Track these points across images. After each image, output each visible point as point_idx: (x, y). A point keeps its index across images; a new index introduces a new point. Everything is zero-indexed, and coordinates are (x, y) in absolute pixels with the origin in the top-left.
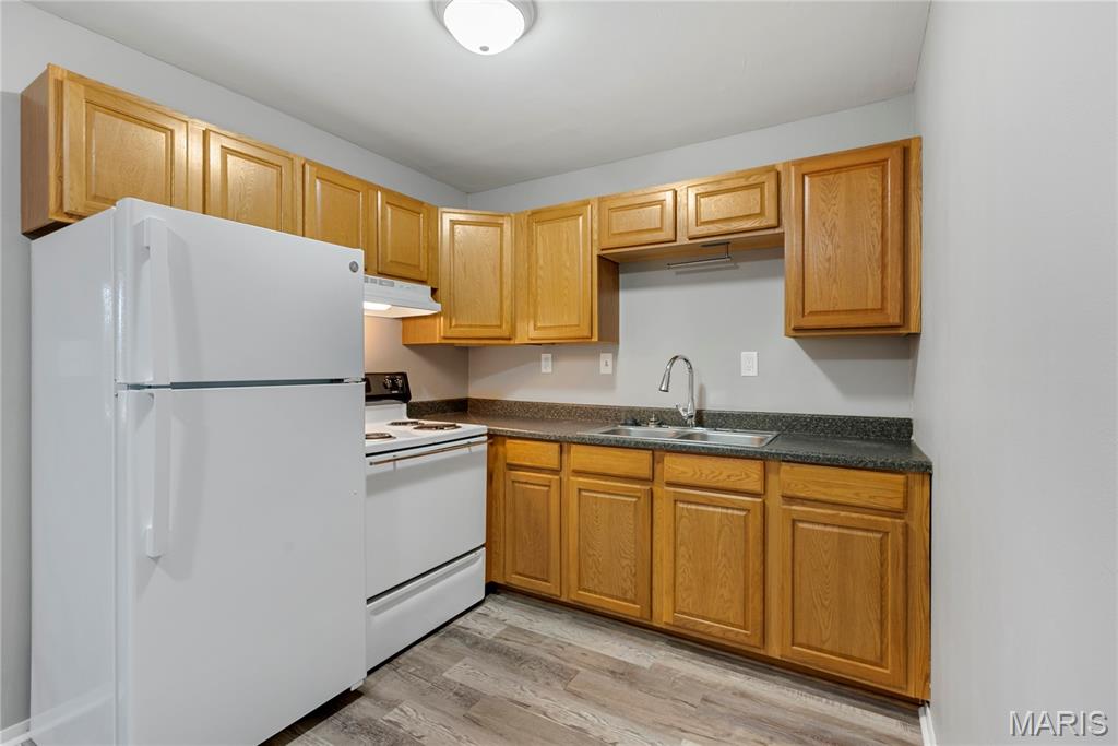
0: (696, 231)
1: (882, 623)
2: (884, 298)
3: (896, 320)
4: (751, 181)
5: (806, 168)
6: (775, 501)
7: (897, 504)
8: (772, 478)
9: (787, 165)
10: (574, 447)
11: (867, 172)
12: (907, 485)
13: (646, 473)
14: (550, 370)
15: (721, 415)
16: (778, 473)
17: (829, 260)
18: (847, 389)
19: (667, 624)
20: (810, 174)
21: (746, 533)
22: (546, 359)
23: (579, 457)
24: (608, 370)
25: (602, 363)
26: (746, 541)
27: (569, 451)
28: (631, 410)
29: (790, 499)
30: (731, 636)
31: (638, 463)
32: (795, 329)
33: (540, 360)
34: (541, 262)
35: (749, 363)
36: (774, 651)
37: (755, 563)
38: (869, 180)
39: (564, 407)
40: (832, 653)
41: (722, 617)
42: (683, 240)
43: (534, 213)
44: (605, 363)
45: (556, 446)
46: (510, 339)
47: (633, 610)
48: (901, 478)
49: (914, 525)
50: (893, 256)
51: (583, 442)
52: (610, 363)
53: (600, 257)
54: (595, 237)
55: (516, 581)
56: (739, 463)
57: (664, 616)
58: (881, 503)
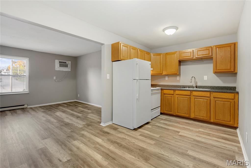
0: (196, 56)
1: (230, 116)
2: (231, 67)
3: (233, 71)
4: (207, 49)
5: (217, 47)
6: (212, 98)
7: (233, 98)
8: (212, 95)
9: (214, 46)
10: (176, 91)
11: (228, 47)
12: (234, 95)
13: (189, 94)
14: (167, 79)
15: (200, 86)
16: (213, 94)
17: (221, 61)
19: (193, 117)
20: (218, 48)
21: (207, 103)
22: (167, 77)
24: (179, 79)
25: (177, 78)
26: (207, 104)
27: (175, 91)
28: (183, 86)
29: (214, 98)
30: (205, 119)
31: (188, 93)
32: (215, 72)
33: (165, 77)
34: (168, 61)
35: (206, 78)
36: (212, 121)
37: (209, 107)
38: (229, 49)
39: (170, 85)
40: (222, 120)
41: (202, 115)
42: (194, 58)
43: (166, 53)
44: (178, 78)
45: (173, 91)
46: (162, 74)
47: (187, 116)
48: (234, 94)
49: (236, 101)
50: (233, 61)
51: (178, 90)
52: (179, 78)
53: (179, 60)
54: (178, 57)
55: (165, 112)
56: (206, 92)
57: (192, 116)
58: (230, 98)
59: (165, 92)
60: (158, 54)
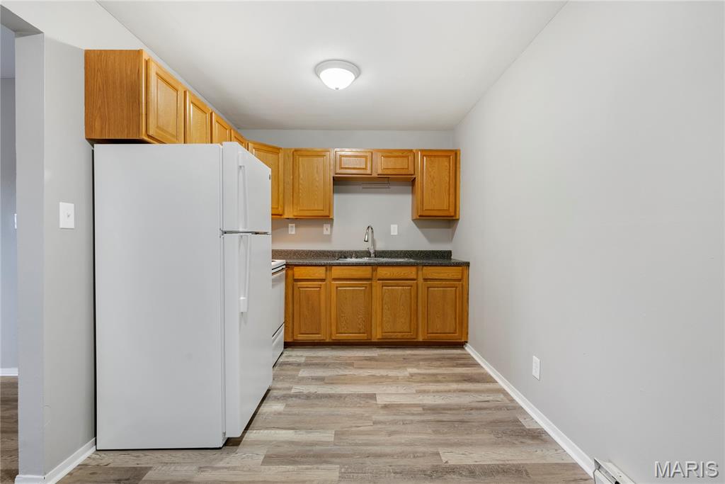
0: (380, 172)
1: (455, 318)
2: (449, 206)
3: (453, 214)
4: (404, 154)
5: (424, 153)
6: (421, 281)
7: (460, 277)
8: (420, 273)
9: (417, 151)
10: (334, 268)
11: (444, 159)
12: (462, 270)
13: (369, 276)
14: (293, 233)
15: (383, 252)
16: (422, 269)
17: (432, 190)
18: (431, 240)
19: (379, 339)
20: (425, 156)
21: (411, 295)
22: (292, 227)
23: (337, 272)
24: (328, 233)
25: (325, 229)
26: (411, 298)
27: (331, 270)
28: (341, 252)
29: (425, 280)
30: (405, 337)
31: (366, 272)
32: (420, 216)
33: (288, 227)
34: (301, 176)
35: (394, 230)
36: (420, 339)
37: (414, 306)
38: (445, 162)
39: (303, 251)
40: (440, 333)
41: (400, 328)
42: (375, 175)
43: (296, 151)
44: (326, 230)
45: (324, 268)
46: (281, 215)
47: (363, 337)
48: (461, 268)
49: (464, 284)
50: (452, 190)
51: (339, 265)
52: (329, 229)
53: (333, 177)
54: (332, 167)
55: (301, 337)
56: (408, 268)
57: (377, 335)
58: (455, 277)
59: (299, 272)
60: (270, 149)
